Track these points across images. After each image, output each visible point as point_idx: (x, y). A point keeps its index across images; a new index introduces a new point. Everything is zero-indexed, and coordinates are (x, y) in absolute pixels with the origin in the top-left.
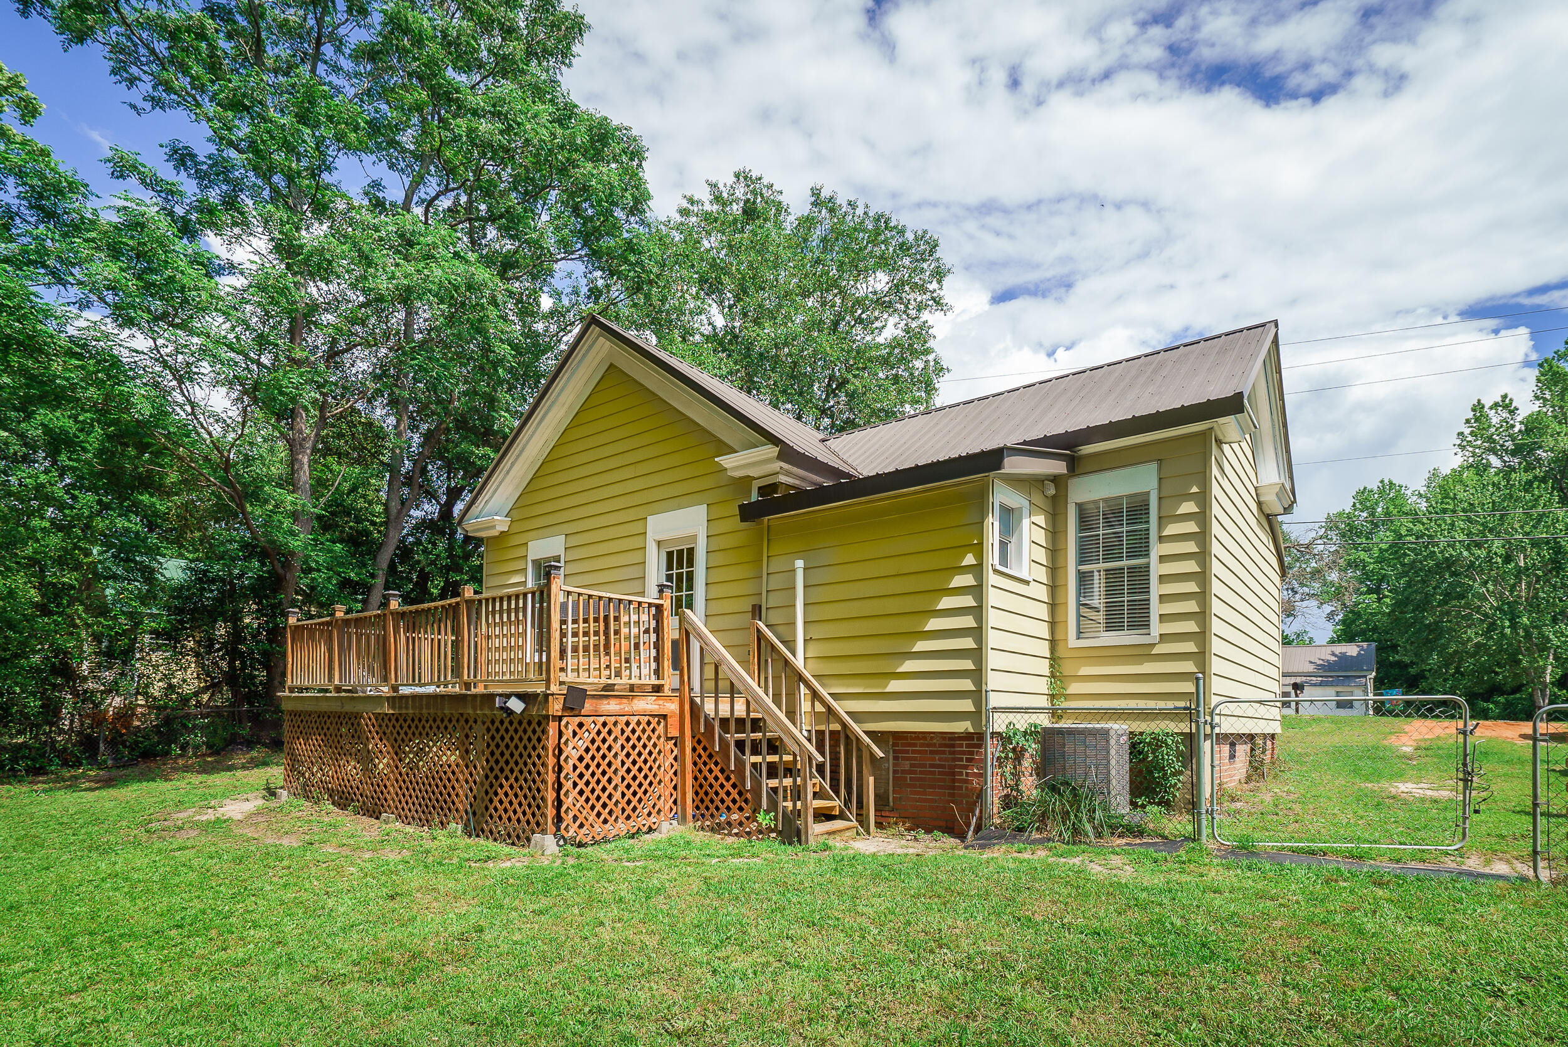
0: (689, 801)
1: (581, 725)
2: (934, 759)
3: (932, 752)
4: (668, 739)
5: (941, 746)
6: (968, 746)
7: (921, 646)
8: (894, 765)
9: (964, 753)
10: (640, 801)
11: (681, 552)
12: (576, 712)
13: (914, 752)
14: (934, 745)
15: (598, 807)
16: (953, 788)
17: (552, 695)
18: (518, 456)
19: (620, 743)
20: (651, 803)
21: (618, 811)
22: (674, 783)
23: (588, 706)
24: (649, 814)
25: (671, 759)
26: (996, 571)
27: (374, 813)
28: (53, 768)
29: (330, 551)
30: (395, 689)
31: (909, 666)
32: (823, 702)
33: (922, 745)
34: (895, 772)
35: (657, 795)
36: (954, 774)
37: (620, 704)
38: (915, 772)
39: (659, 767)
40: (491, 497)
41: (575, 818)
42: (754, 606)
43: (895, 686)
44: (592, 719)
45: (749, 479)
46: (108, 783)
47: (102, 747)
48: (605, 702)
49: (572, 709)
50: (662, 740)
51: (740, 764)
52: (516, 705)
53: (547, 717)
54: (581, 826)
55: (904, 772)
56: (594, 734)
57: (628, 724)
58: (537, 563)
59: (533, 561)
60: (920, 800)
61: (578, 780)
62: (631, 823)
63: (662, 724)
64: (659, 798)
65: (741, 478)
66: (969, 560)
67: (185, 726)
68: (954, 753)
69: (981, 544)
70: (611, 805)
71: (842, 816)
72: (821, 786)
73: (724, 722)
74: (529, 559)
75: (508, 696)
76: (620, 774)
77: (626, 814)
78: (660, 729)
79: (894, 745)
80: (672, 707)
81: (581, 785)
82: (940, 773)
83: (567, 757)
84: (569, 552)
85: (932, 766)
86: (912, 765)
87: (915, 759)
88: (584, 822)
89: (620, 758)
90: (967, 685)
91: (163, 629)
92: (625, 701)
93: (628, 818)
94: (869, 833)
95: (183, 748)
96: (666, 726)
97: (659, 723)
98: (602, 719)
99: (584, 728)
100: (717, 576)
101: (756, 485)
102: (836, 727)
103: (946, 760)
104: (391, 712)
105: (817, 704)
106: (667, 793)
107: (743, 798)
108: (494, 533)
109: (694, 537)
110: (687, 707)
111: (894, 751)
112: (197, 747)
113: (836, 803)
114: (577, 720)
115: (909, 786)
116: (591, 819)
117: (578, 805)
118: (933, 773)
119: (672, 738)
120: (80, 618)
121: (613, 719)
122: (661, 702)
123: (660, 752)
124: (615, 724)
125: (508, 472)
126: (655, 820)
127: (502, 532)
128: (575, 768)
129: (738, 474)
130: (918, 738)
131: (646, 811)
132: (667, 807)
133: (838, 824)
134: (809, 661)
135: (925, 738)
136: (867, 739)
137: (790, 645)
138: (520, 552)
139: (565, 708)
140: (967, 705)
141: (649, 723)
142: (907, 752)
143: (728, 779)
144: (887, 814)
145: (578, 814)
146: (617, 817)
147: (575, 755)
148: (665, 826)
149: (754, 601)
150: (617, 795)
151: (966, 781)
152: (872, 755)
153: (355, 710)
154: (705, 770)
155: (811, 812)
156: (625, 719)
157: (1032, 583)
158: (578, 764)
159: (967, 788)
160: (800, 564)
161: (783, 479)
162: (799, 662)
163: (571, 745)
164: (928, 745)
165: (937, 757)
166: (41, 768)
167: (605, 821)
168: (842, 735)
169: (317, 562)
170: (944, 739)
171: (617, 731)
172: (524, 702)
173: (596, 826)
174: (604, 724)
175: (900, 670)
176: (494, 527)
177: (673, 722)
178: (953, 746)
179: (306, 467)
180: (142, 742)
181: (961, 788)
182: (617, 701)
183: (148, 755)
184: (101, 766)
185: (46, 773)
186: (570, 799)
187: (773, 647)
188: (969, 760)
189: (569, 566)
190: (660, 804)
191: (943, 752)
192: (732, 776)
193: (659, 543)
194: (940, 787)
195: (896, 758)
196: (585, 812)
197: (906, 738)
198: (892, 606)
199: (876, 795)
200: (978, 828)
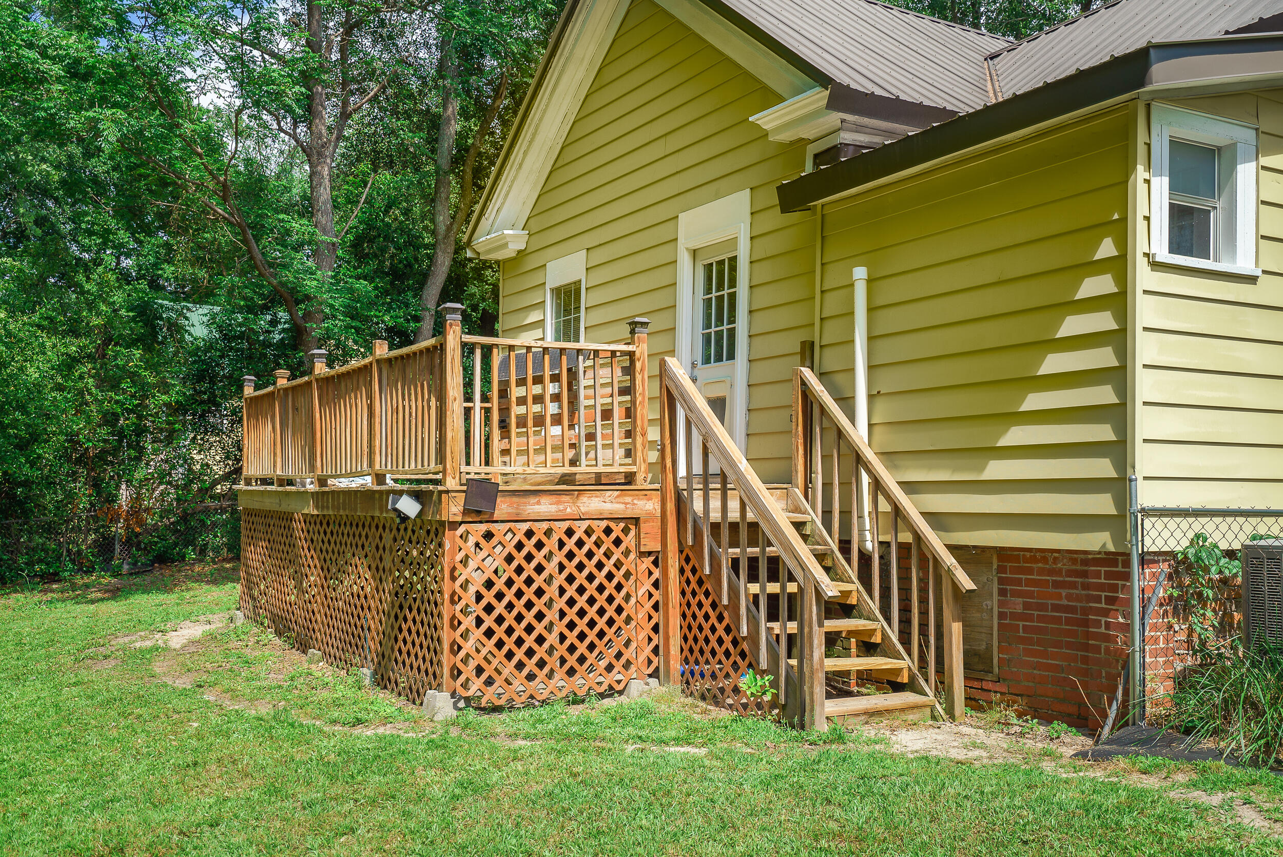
0: (674, 650)
1: (488, 536)
2: (1059, 597)
3: (1056, 585)
4: (642, 554)
5: (1070, 573)
6: (1108, 575)
7: (1034, 401)
8: (1001, 604)
9: (1101, 587)
10: (591, 647)
11: (721, 263)
12: (486, 517)
13: (1029, 583)
14: (1058, 572)
15: (520, 654)
16: (1086, 647)
17: (447, 492)
18: (531, 142)
19: (556, 560)
20: (613, 652)
21: (553, 662)
22: (653, 622)
23: (503, 508)
24: (609, 668)
25: (647, 586)
26: (1156, 266)
27: (304, 647)
28: (66, 574)
29: (351, 290)
30: (322, 482)
31: (1016, 436)
32: (889, 498)
33: (1041, 572)
34: (1001, 616)
35: (622, 639)
36: (1086, 623)
37: (557, 503)
38: (1029, 618)
39: (627, 598)
40: (503, 204)
41: (479, 670)
42: (803, 343)
43: (997, 470)
44: (508, 526)
45: (802, 143)
46: (114, 593)
47: (118, 548)
48: (533, 500)
49: (479, 512)
50: (632, 556)
51: (734, 592)
52: (409, 507)
53: (442, 523)
54: (489, 682)
55: (1014, 616)
56: (510, 548)
57: (570, 533)
58: (557, 291)
59: (552, 290)
60: (1039, 666)
61: (483, 615)
62: (578, 680)
63: (632, 533)
64: (627, 644)
65: (792, 143)
66: (1107, 249)
67: (202, 522)
68: (1086, 587)
69: (1124, 219)
70: (541, 652)
71: (911, 686)
72: (885, 636)
73: (715, 528)
74: (548, 287)
75: (400, 493)
76: (557, 607)
77: (567, 666)
78: (629, 541)
79: (1001, 569)
80: (648, 506)
81: (489, 621)
82: (1069, 621)
83: (467, 581)
84: (593, 273)
85: (1056, 608)
86: (1026, 606)
87: (1030, 595)
88: (495, 675)
89: (556, 584)
90: (1103, 468)
91: (177, 402)
92: (565, 498)
93: (571, 672)
94: (952, 716)
95: (203, 551)
96: (638, 536)
97: (626, 531)
98: (525, 527)
99: (494, 541)
100: (765, 297)
101: (812, 150)
102: (906, 537)
103: (1078, 598)
104: (316, 512)
105: (881, 498)
106: (642, 635)
107: (739, 649)
108: (509, 252)
109: (733, 242)
110: (671, 506)
111: (1001, 581)
112: (216, 550)
113: (905, 664)
114: (483, 528)
115: (1022, 640)
116: (506, 672)
117: (484, 652)
118: (1058, 620)
119: (650, 553)
120: (90, 394)
121: (545, 526)
122: (628, 499)
123: (627, 575)
124: (548, 533)
125: (521, 165)
126: (619, 677)
127: (519, 252)
128: (479, 597)
129: (786, 136)
130: (1034, 559)
131: (603, 664)
132: (642, 658)
133: (907, 698)
134: (877, 430)
135: (1044, 560)
136: (949, 560)
137: (847, 402)
138: (536, 279)
139: (466, 512)
140: (1103, 504)
141: (608, 531)
142: (1019, 582)
143: (720, 618)
144: (990, 686)
145: (484, 665)
146: (552, 671)
147: (478, 580)
148: (636, 687)
149: (803, 335)
150: (552, 638)
151: (1108, 638)
152: (955, 586)
153: (289, 509)
154: (694, 602)
155: (820, 678)
156: (565, 525)
157: (1263, 279)
158: (484, 591)
159: (1107, 649)
160: (860, 273)
161: (847, 137)
162: (859, 433)
163: (472, 564)
164: (1051, 572)
165: (1064, 592)
166: (56, 574)
167: (531, 677)
168: (914, 551)
169: (332, 306)
170: (1074, 561)
171: (551, 544)
172: (422, 503)
173: (516, 683)
174: (529, 534)
175: (1002, 442)
176: (505, 245)
177: (650, 529)
178: (1084, 574)
179: (327, 182)
180: (157, 543)
181: (1097, 649)
182: (554, 499)
183: (163, 559)
184: (116, 574)
185: (59, 581)
186: (471, 642)
187: (823, 410)
188: (1111, 600)
189: (592, 294)
190: (629, 654)
191: (1073, 585)
192: (726, 614)
193: (694, 253)
194: (1069, 645)
195: (1002, 592)
196: (495, 662)
197: (1017, 559)
198: (991, 334)
199: (966, 654)
200: (1122, 720)
